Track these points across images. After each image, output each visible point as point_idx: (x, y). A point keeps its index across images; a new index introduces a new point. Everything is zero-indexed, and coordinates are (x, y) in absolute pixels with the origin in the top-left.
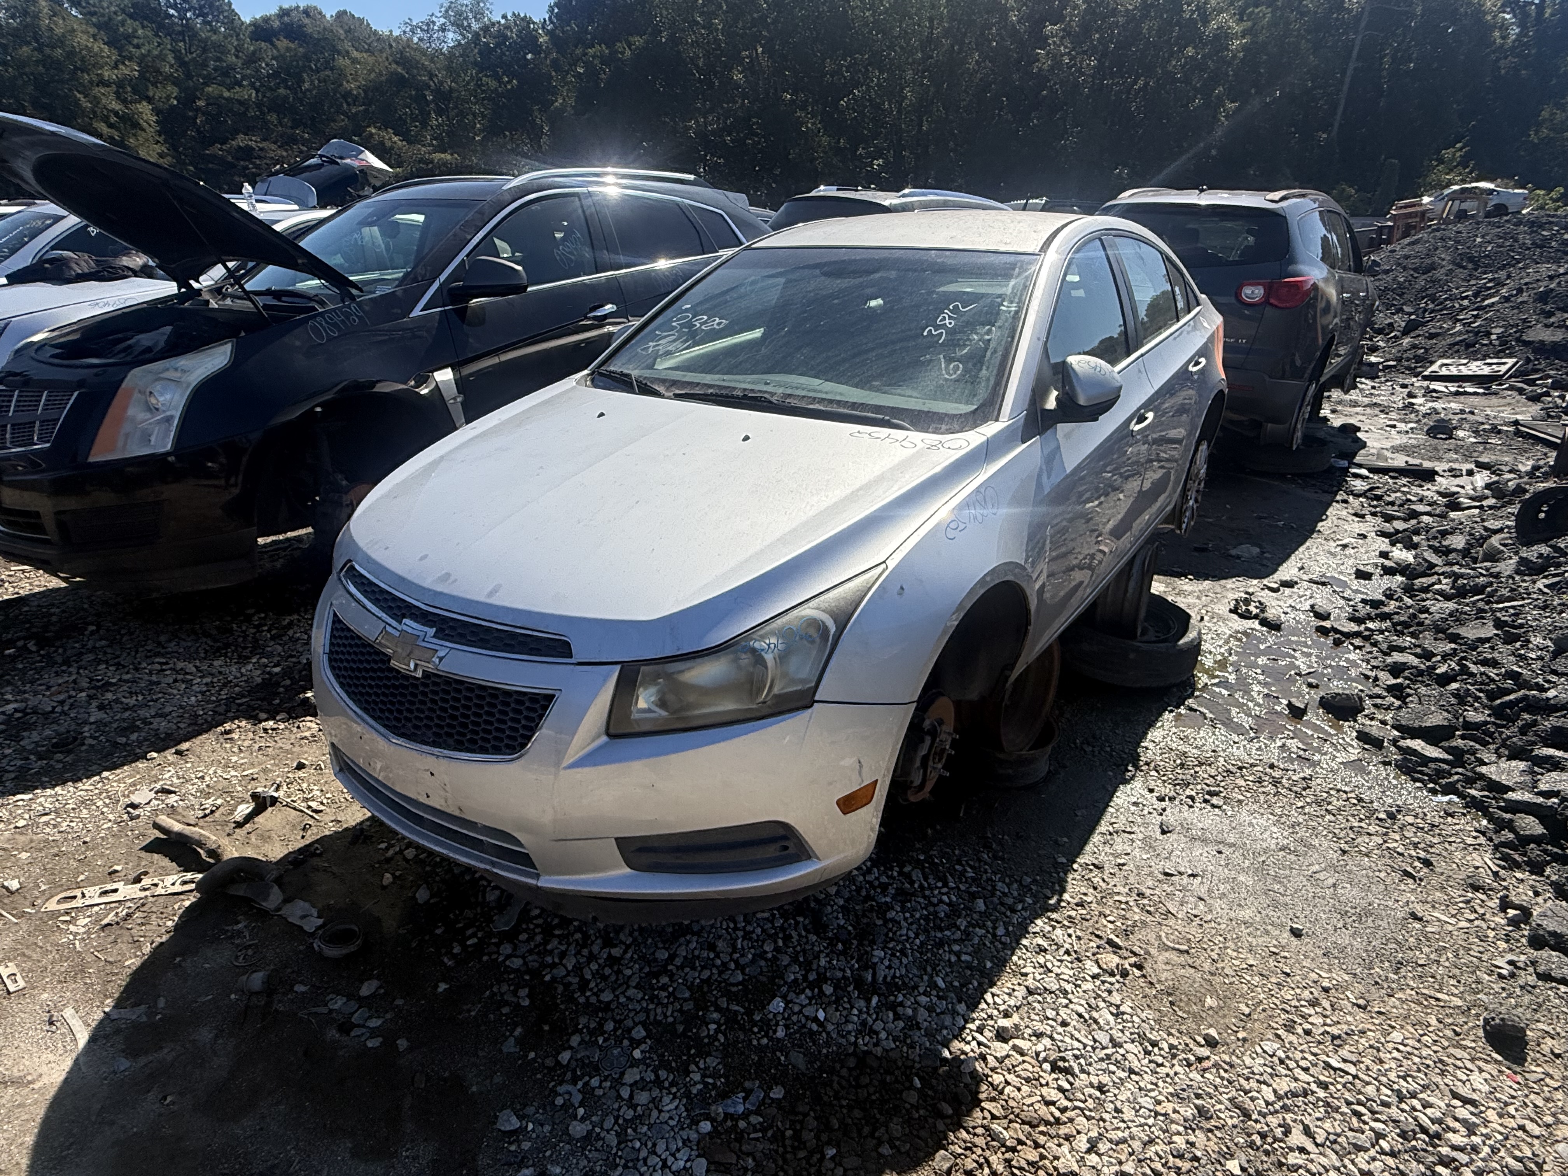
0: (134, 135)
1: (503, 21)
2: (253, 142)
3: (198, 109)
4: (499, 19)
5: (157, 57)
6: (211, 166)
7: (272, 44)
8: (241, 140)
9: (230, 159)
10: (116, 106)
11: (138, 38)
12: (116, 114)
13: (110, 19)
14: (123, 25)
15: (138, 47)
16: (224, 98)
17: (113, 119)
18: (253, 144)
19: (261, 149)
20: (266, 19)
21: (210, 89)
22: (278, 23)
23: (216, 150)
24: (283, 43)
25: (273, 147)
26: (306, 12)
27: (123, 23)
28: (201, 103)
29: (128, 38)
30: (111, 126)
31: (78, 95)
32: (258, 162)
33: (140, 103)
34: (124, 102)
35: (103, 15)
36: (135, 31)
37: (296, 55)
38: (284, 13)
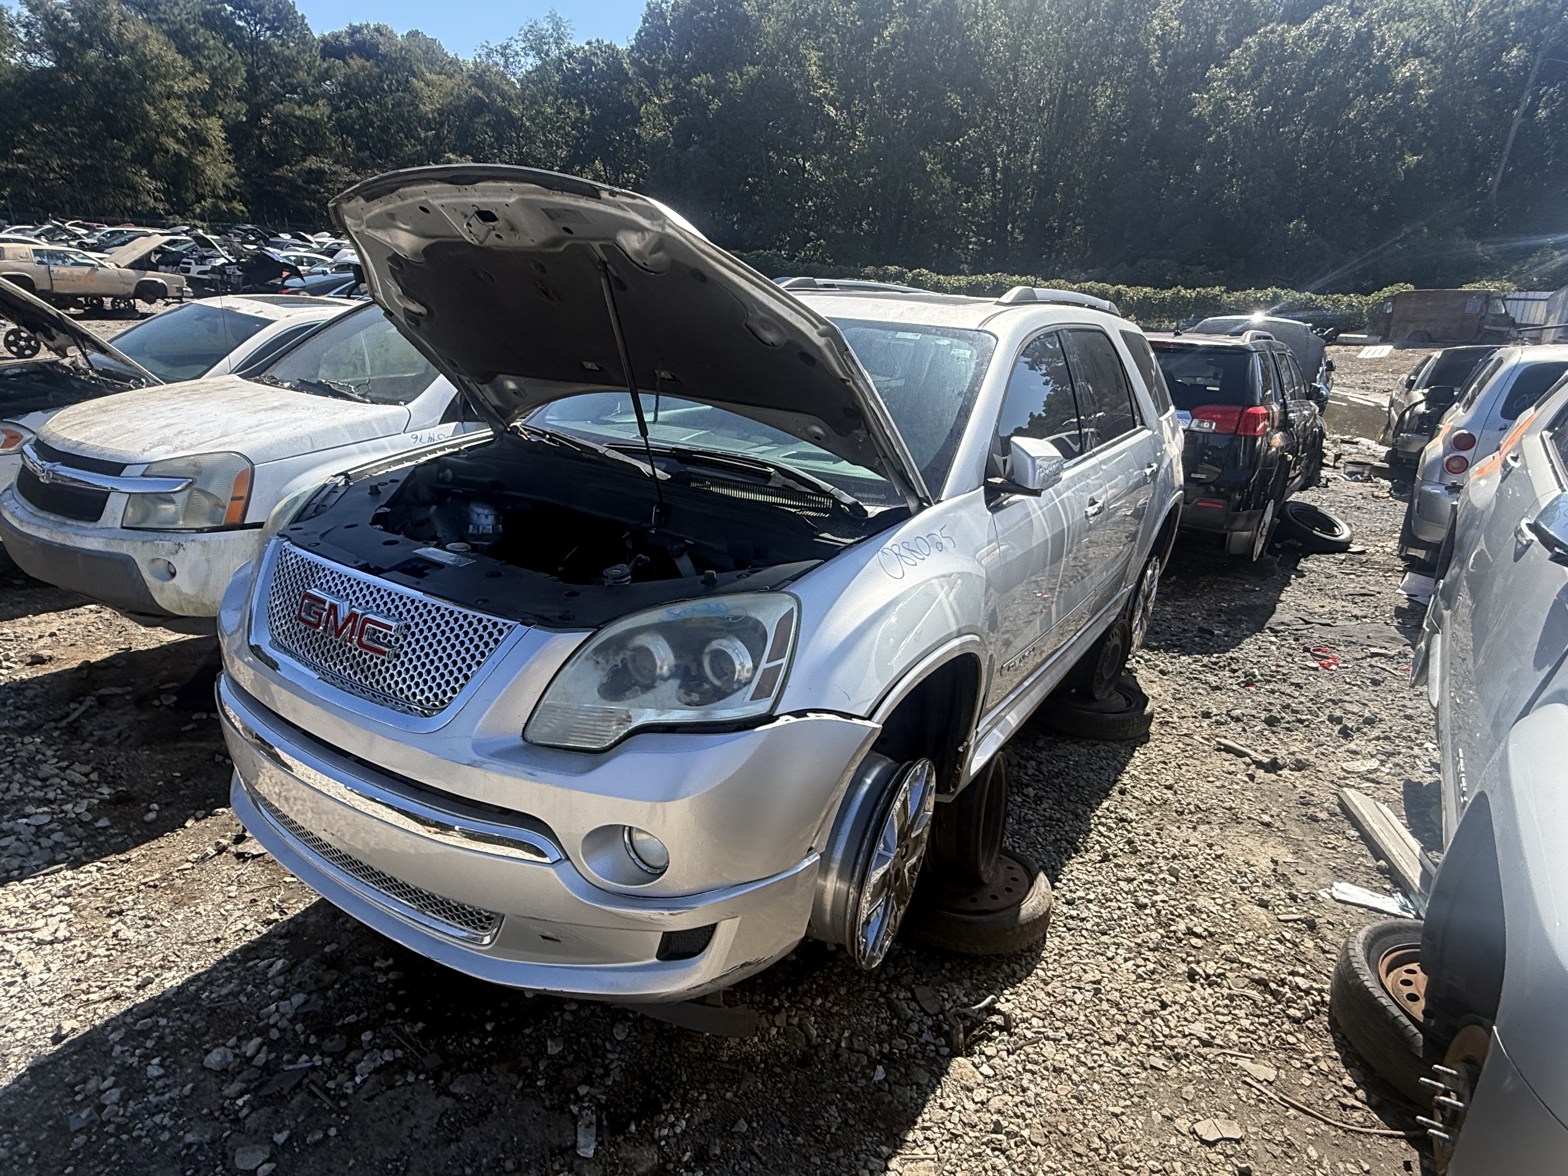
0: (201, 152)
1: (587, 47)
2: (326, 164)
3: (263, 128)
4: (583, 45)
5: (229, 70)
6: (278, 188)
7: (345, 62)
8: (312, 162)
9: (300, 182)
10: (186, 121)
11: (209, 49)
12: (185, 129)
13: (182, 27)
14: (195, 34)
15: (208, 58)
16: (295, 117)
17: (181, 134)
18: (327, 167)
19: (335, 173)
20: (336, 37)
21: (281, 107)
22: (347, 40)
23: (284, 171)
24: (356, 62)
25: (347, 170)
26: (378, 30)
27: (195, 32)
28: (266, 122)
29: (199, 47)
30: (178, 141)
31: (148, 107)
32: (330, 186)
33: (208, 117)
34: (193, 115)
35: (174, 23)
36: (207, 41)
37: (370, 74)
38: (354, 31)
